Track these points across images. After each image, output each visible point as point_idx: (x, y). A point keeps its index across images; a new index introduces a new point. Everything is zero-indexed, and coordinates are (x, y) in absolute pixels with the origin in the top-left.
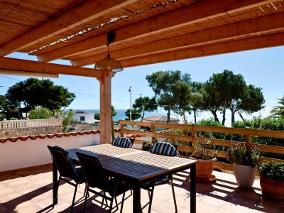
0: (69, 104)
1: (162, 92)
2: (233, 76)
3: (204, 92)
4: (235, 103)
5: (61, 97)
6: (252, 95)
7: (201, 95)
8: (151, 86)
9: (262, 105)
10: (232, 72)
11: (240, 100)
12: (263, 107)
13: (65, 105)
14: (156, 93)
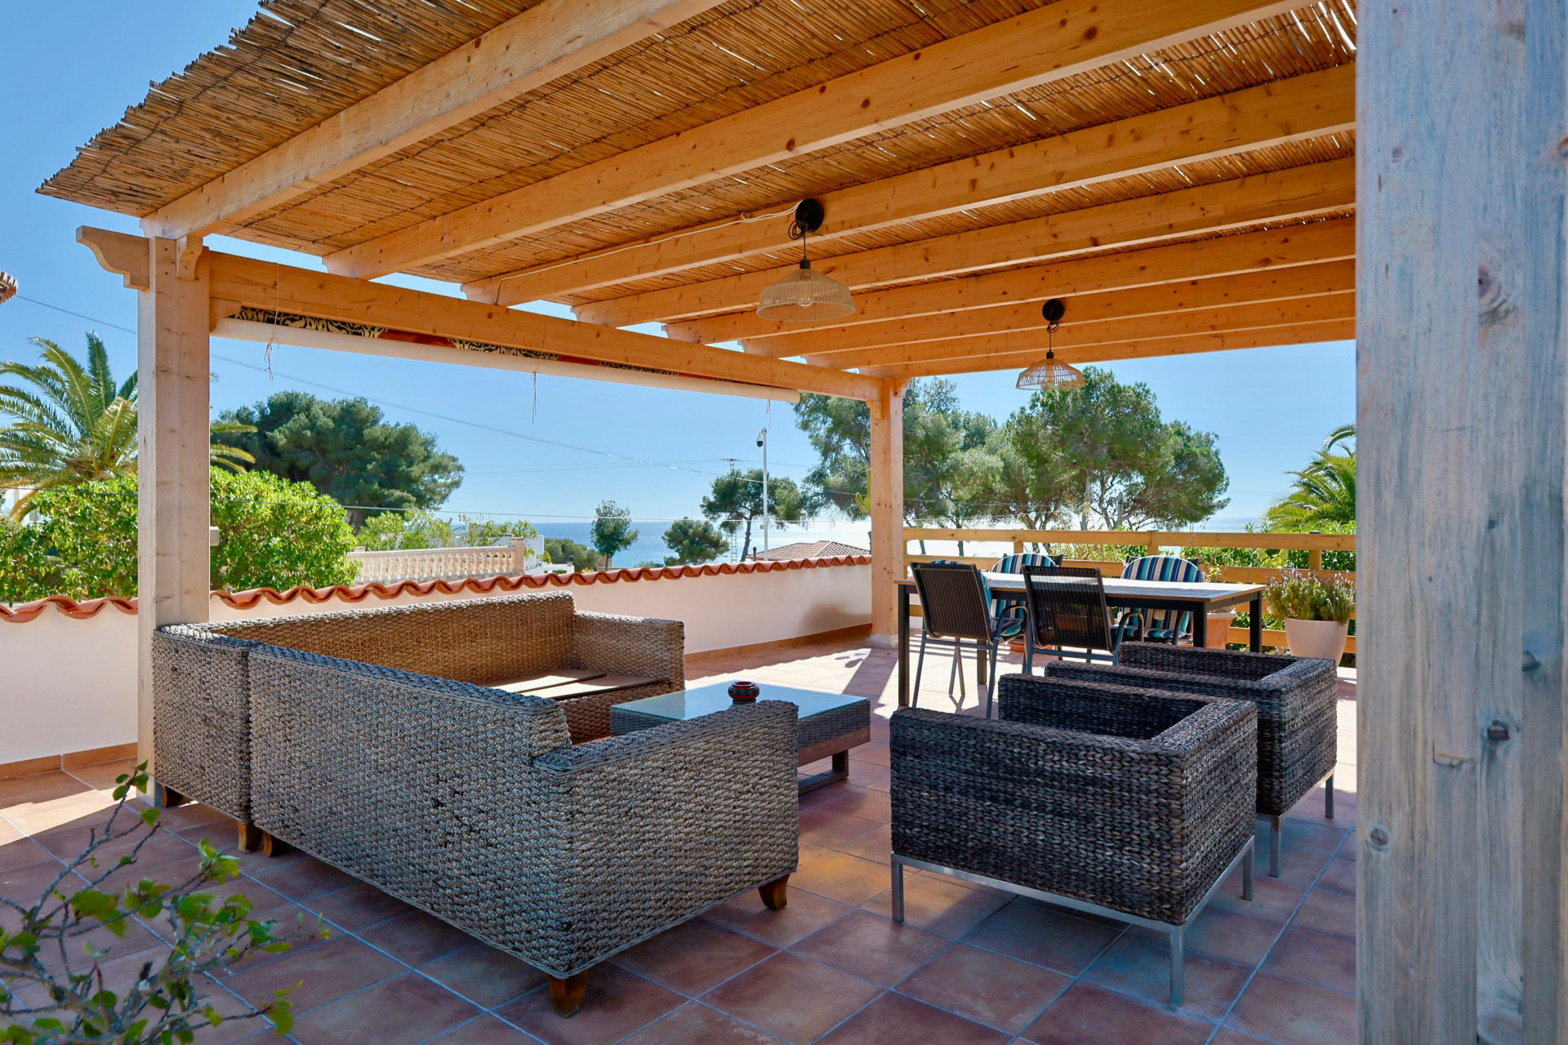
0: (444, 498)
1: (848, 449)
2: (1115, 392)
3: (1009, 450)
4: (1118, 488)
5: (415, 471)
6: (1184, 458)
7: (996, 462)
8: (805, 426)
9: (1218, 498)
10: (1110, 376)
11: (1138, 479)
12: (1221, 506)
13: (422, 501)
14: (825, 454)
